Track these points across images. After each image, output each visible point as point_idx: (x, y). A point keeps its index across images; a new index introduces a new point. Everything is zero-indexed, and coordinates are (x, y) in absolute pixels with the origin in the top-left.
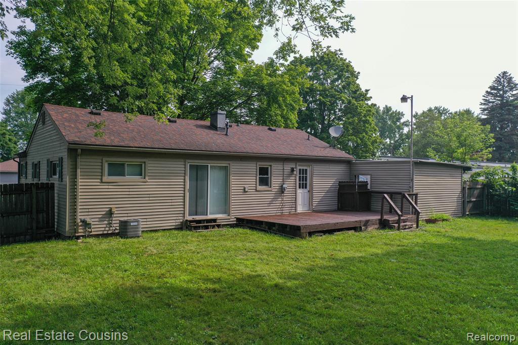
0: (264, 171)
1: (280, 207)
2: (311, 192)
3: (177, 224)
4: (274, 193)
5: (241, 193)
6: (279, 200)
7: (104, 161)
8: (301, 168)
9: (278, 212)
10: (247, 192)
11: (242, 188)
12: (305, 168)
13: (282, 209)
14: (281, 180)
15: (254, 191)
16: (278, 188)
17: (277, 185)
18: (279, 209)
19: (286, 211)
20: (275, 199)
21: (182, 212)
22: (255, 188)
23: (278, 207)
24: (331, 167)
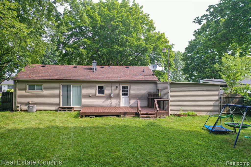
0: (101, 88)
1: (110, 104)
2: (129, 97)
3: (56, 108)
4: (106, 97)
5: (88, 97)
6: (109, 100)
7: (27, 85)
8: (124, 86)
9: (108, 106)
10: (91, 96)
11: (88, 95)
12: (126, 86)
13: (111, 105)
14: (110, 92)
15: (95, 96)
16: (108, 95)
17: (108, 94)
18: (109, 105)
19: (113, 106)
20: (107, 100)
21: (59, 104)
22: (95, 95)
23: (109, 104)
24: (142, 85)
